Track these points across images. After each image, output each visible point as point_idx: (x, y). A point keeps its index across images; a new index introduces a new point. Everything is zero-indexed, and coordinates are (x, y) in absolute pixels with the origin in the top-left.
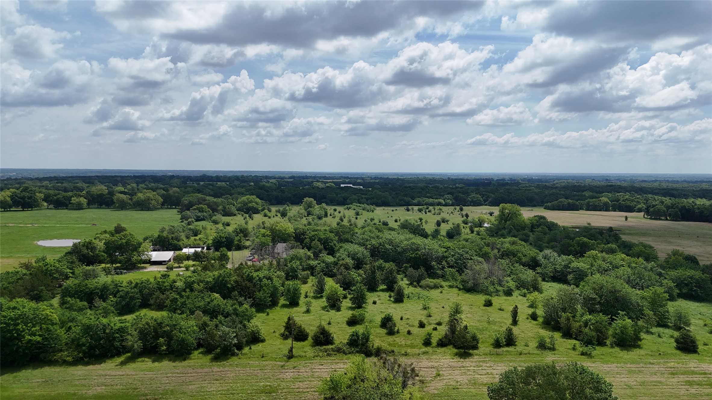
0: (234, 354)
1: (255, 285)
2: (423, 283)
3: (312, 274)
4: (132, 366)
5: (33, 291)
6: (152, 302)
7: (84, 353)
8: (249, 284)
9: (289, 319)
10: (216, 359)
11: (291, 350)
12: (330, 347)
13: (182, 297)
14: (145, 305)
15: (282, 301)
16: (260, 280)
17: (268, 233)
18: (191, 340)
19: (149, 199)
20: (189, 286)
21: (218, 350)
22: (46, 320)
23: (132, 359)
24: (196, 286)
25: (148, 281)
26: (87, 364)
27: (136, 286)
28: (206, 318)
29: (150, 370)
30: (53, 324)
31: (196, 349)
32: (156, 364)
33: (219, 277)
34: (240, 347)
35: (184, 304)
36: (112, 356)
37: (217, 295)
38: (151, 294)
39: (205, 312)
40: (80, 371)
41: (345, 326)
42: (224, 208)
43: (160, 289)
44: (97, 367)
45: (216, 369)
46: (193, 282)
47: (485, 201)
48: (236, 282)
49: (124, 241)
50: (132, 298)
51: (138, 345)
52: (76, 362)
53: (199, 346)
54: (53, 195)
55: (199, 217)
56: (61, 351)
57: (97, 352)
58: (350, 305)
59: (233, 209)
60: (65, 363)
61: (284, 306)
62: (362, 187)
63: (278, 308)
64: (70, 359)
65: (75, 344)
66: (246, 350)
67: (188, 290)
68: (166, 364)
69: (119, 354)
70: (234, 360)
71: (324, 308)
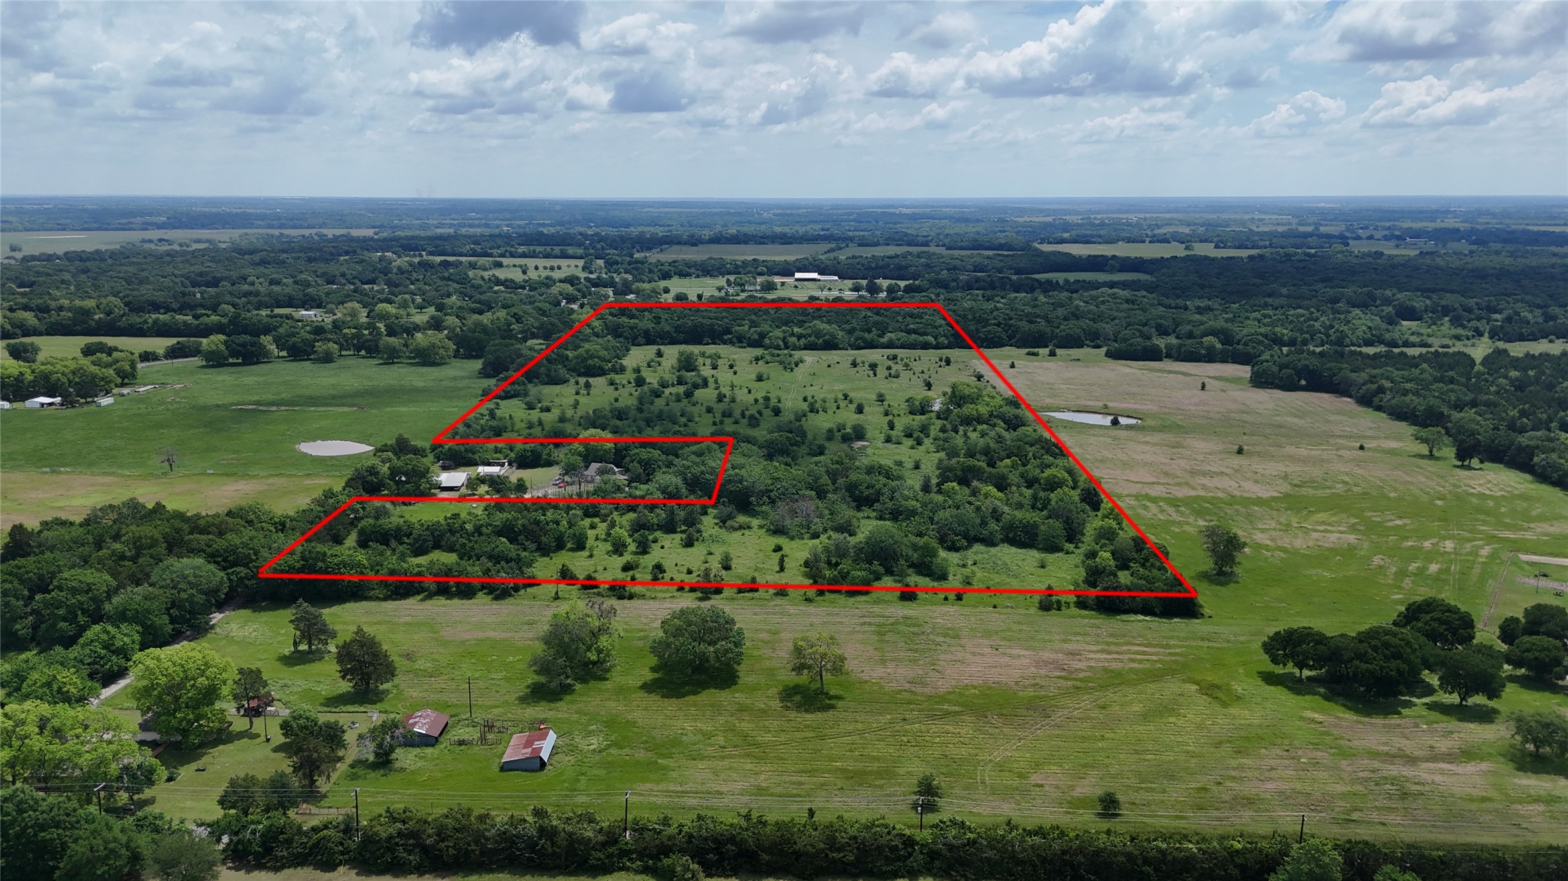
0: (510, 595)
1: (541, 530)
2: (729, 523)
3: (616, 509)
4: (431, 602)
5: (332, 530)
6: (443, 543)
7: (392, 591)
8: (535, 528)
9: (563, 566)
10: (497, 598)
11: (557, 593)
12: (595, 590)
13: (470, 541)
14: (437, 546)
15: (569, 545)
16: (547, 523)
17: (581, 449)
18: (476, 584)
19: (433, 346)
20: (478, 530)
21: (498, 592)
22: (359, 564)
23: (430, 596)
24: (484, 530)
25: (438, 522)
26: (395, 600)
27: (427, 529)
28: (490, 564)
29: (444, 606)
30: (366, 568)
31: (480, 590)
32: (448, 601)
33: (507, 521)
34: (516, 589)
35: (472, 548)
36: (413, 595)
37: (504, 540)
38: (441, 536)
39: (490, 557)
40: (390, 605)
41: (619, 571)
42: (549, 370)
43: (450, 531)
44: (403, 602)
45: (494, 606)
46: (482, 525)
47: (1010, 338)
48: (523, 525)
49: (410, 467)
50: (425, 541)
51: (433, 587)
52: (385, 599)
53: (483, 588)
54: (287, 336)
55: (509, 392)
56: (374, 589)
57: (402, 591)
58: (634, 549)
59: (563, 372)
60: (378, 599)
61: (571, 550)
62: (836, 278)
63: (564, 552)
64: (381, 596)
65: (384, 584)
66: (522, 592)
67: (476, 534)
68: (456, 601)
69: (418, 593)
70: (510, 600)
71: (608, 553)
